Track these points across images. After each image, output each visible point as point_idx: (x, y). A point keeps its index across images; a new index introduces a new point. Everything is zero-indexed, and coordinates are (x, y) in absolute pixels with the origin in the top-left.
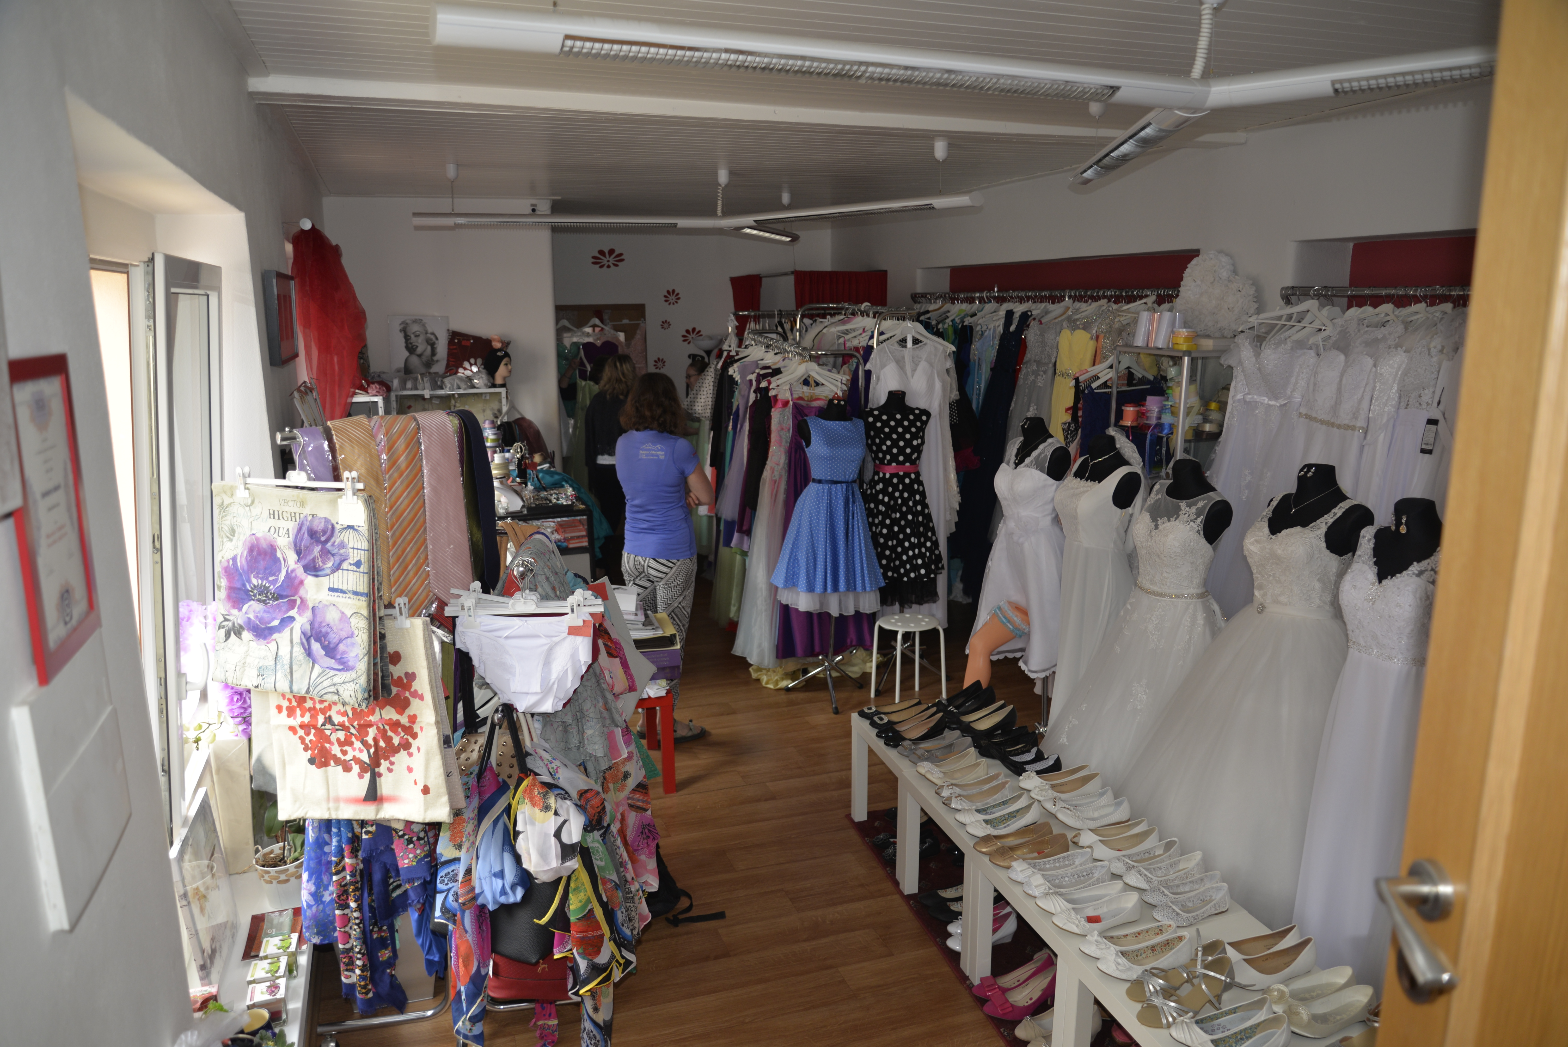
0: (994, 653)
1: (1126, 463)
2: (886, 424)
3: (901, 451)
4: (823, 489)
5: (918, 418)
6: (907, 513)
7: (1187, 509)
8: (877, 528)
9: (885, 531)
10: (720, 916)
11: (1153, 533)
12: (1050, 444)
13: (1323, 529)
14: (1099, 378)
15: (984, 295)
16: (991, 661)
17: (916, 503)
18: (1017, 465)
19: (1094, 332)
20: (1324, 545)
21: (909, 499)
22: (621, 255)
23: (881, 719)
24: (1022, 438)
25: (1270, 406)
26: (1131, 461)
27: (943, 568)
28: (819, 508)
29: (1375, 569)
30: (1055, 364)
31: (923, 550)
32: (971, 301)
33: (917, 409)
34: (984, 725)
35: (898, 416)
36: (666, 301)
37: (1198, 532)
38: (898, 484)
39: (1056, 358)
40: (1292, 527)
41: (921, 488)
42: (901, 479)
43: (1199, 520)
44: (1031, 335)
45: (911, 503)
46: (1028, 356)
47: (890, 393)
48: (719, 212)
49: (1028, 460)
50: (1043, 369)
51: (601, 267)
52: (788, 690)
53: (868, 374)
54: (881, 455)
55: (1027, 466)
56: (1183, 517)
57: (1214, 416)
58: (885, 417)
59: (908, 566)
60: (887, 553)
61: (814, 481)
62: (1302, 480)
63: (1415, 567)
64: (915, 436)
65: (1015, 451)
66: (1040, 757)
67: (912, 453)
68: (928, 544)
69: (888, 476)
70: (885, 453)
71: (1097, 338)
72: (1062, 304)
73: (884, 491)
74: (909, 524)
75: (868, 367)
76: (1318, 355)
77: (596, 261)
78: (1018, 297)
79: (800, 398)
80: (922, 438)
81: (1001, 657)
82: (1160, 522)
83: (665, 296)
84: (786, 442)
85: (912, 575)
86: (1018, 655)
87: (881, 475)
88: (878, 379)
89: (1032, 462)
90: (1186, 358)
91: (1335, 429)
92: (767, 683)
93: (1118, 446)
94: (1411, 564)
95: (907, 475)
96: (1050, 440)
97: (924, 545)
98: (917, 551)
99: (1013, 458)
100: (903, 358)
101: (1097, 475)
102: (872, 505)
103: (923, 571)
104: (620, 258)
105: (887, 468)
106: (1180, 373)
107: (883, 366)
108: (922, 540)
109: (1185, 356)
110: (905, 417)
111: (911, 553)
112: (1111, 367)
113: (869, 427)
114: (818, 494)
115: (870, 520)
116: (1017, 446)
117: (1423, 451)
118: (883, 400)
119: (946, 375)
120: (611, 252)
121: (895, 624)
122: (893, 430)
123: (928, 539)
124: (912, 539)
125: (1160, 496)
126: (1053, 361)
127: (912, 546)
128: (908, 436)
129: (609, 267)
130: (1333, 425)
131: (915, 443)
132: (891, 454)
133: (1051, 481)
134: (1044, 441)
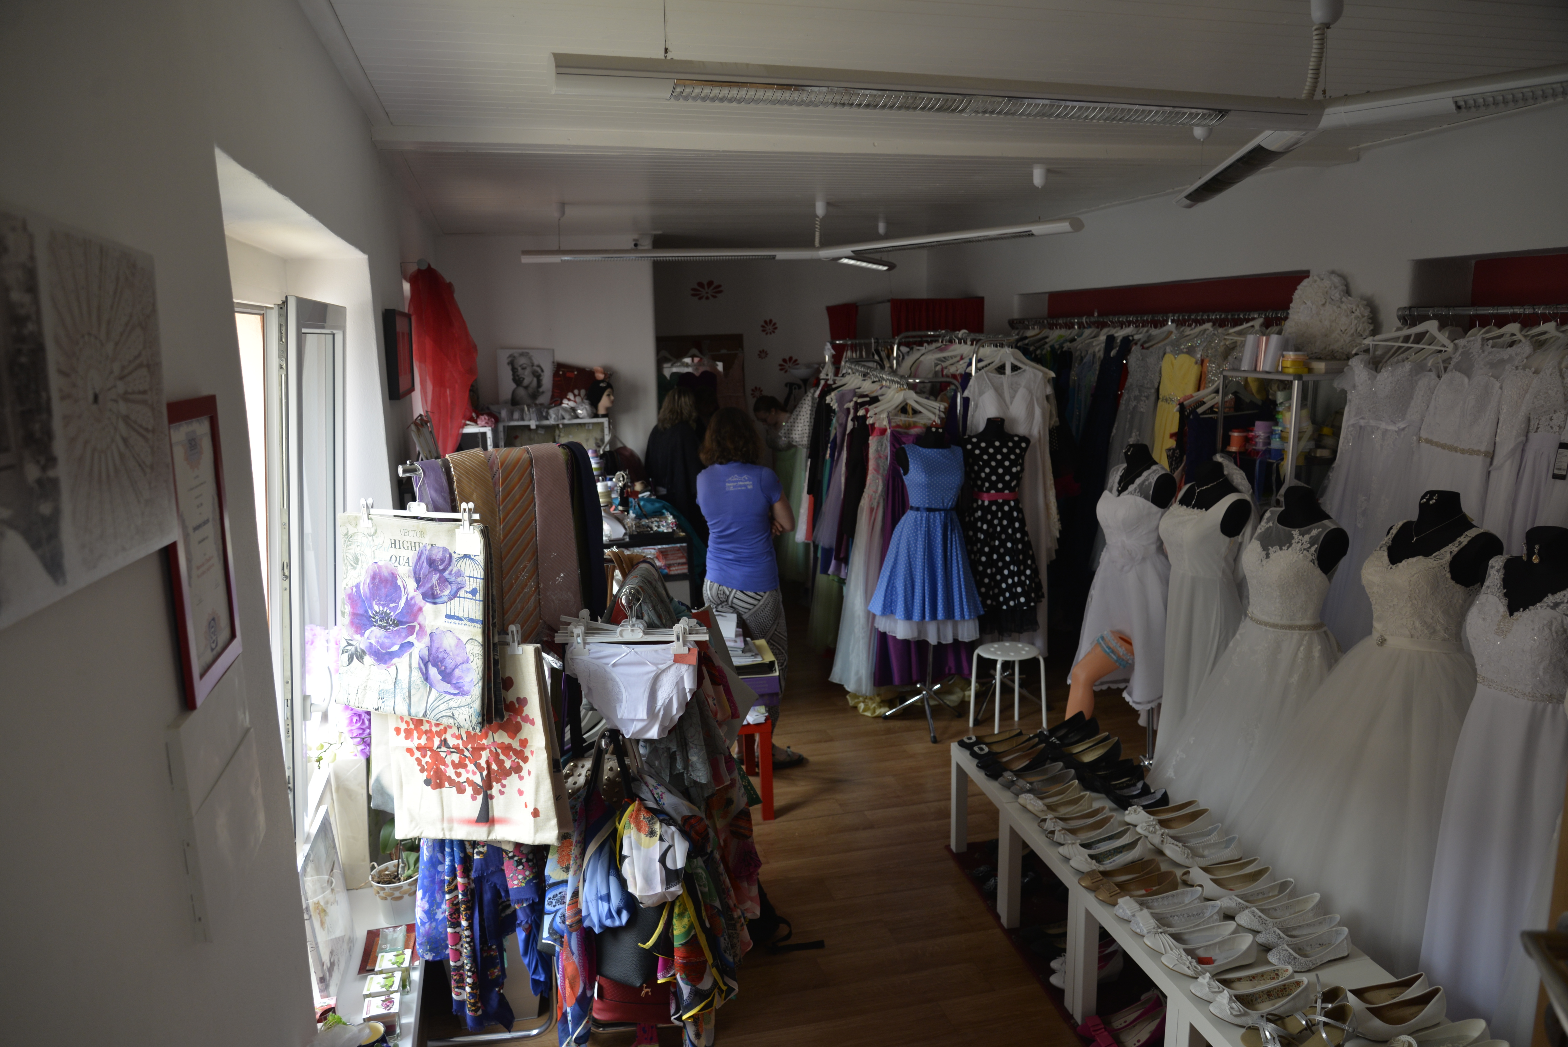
0: (1097, 683)
1: (1235, 490)
2: (984, 451)
3: (1000, 478)
4: (922, 517)
5: (1017, 445)
6: (1006, 541)
7: (1301, 537)
8: (975, 556)
9: (984, 559)
10: (820, 945)
11: (1264, 562)
12: (1154, 471)
13: (1448, 557)
14: (1204, 403)
15: (1084, 320)
16: (1094, 692)
17: (1015, 531)
18: (1120, 492)
19: (1199, 356)
20: (1448, 575)
21: (1008, 526)
22: (719, 286)
23: (981, 749)
24: (1125, 465)
25: (1386, 430)
26: (1241, 487)
27: (1043, 596)
28: (917, 535)
29: (1505, 601)
30: (1158, 390)
31: (1023, 578)
32: (1071, 326)
33: (1017, 436)
34: (1088, 758)
35: (997, 444)
36: (763, 331)
37: (1312, 561)
38: (996, 512)
39: (1159, 383)
40: (1414, 556)
41: (1020, 516)
42: (1000, 507)
43: (1313, 549)
44: (1133, 360)
45: (1010, 531)
46: (1130, 380)
47: (989, 420)
48: (817, 243)
49: (1131, 488)
50: (1146, 394)
51: (700, 298)
52: (886, 718)
53: (966, 401)
54: (979, 483)
55: (1131, 493)
56: (1296, 546)
57: (1329, 441)
58: (983, 445)
59: (1007, 595)
60: (986, 580)
61: (912, 508)
62: (1423, 508)
63: (1550, 599)
64: (1014, 463)
65: (1117, 478)
66: (1146, 791)
67: (1011, 481)
68: (1028, 572)
69: (986, 503)
70: (984, 481)
71: (1202, 361)
72: (1165, 329)
73: (983, 519)
74: (1008, 551)
75: (966, 394)
76: (1439, 377)
77: (695, 293)
78: (1119, 321)
79: (898, 426)
80: (1022, 465)
81: (1105, 687)
82: (1271, 550)
83: (763, 326)
84: (884, 470)
85: (1012, 603)
86: (1122, 686)
87: (980, 502)
88: (976, 406)
89: (1135, 489)
90: (1296, 382)
91: (1459, 454)
92: (864, 710)
93: (1226, 473)
94: (1546, 595)
95: (1006, 502)
96: (1154, 467)
97: (1024, 573)
98: (1016, 579)
99: (1116, 485)
100: (1002, 385)
101: (1205, 502)
102: (971, 533)
103: (1022, 600)
104: (718, 290)
105: (985, 495)
106: (1289, 398)
107: (981, 393)
108: (1022, 568)
109: (1295, 379)
110: (1004, 444)
111: (1010, 581)
112: (1217, 391)
113: (968, 455)
114: (916, 521)
115: (969, 547)
116: (1120, 473)
117: (1556, 477)
118: (981, 427)
119: (1045, 402)
120: (710, 283)
121: (994, 653)
122: (992, 457)
123: (1027, 567)
124: (1012, 567)
125: (1271, 524)
126: (1156, 386)
127: (1012, 574)
128: (1007, 463)
129: (707, 298)
130: (1455, 449)
131: (1014, 470)
132: (990, 482)
133: (1155, 508)
134: (1148, 468)
